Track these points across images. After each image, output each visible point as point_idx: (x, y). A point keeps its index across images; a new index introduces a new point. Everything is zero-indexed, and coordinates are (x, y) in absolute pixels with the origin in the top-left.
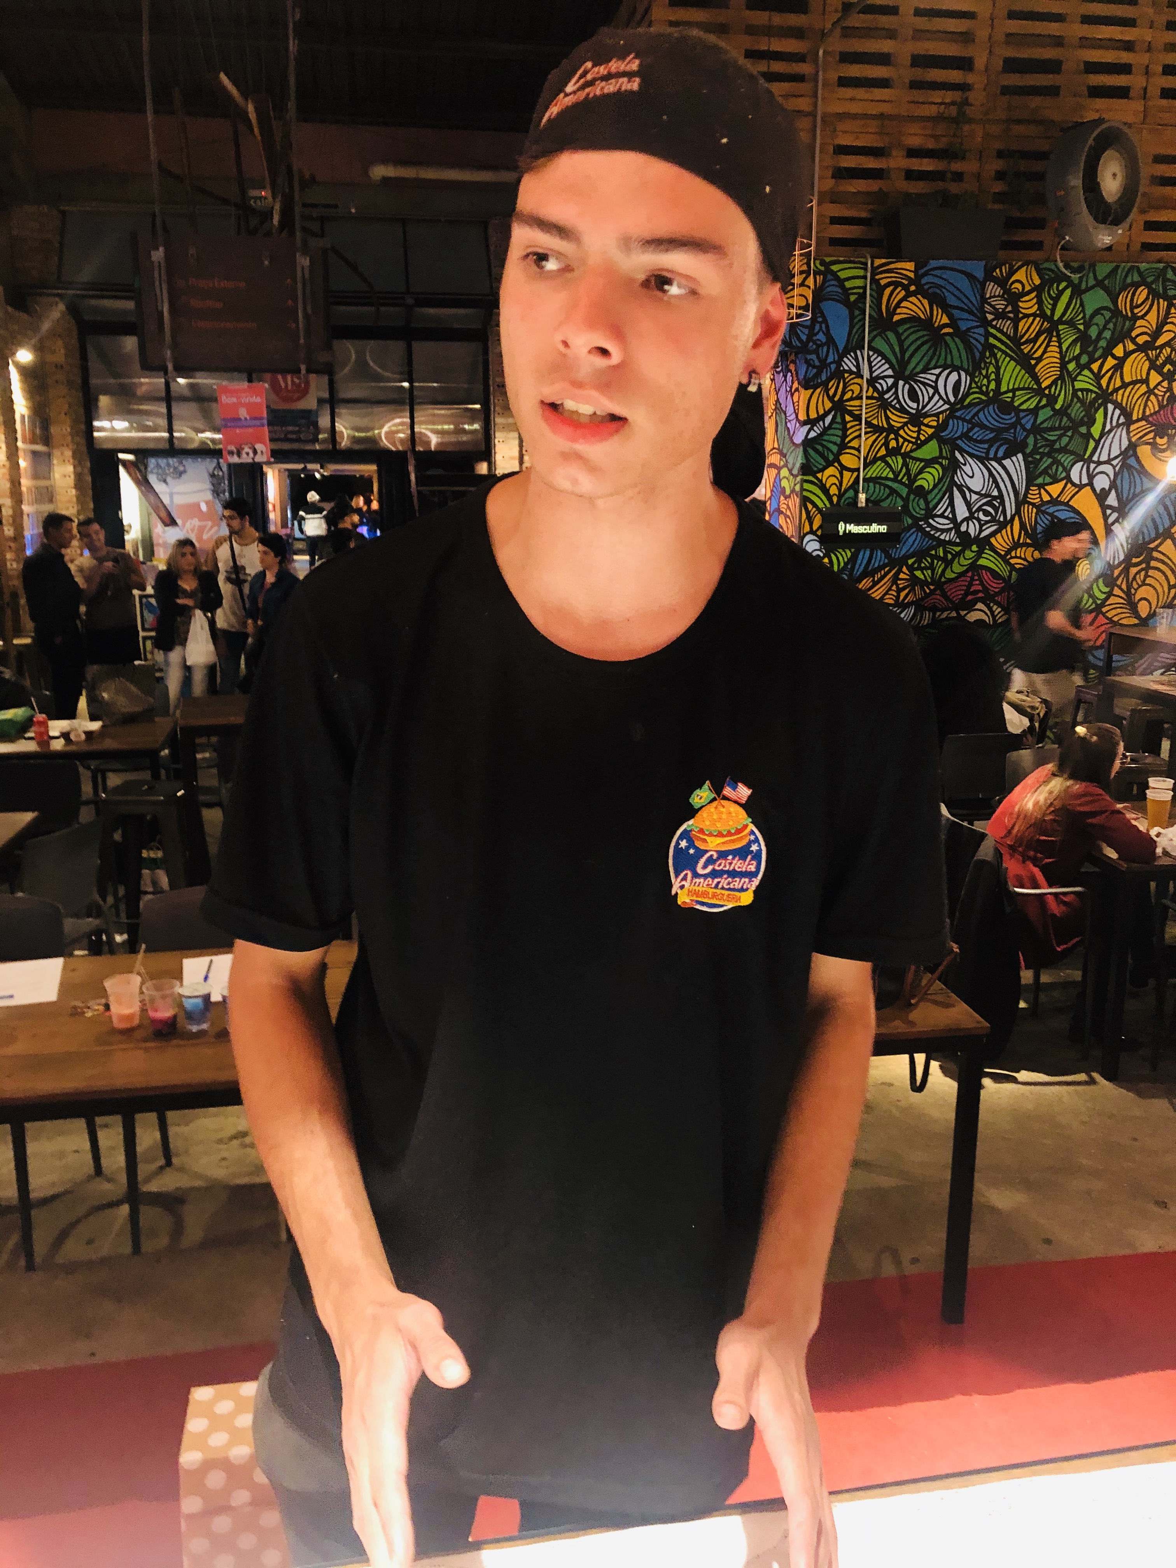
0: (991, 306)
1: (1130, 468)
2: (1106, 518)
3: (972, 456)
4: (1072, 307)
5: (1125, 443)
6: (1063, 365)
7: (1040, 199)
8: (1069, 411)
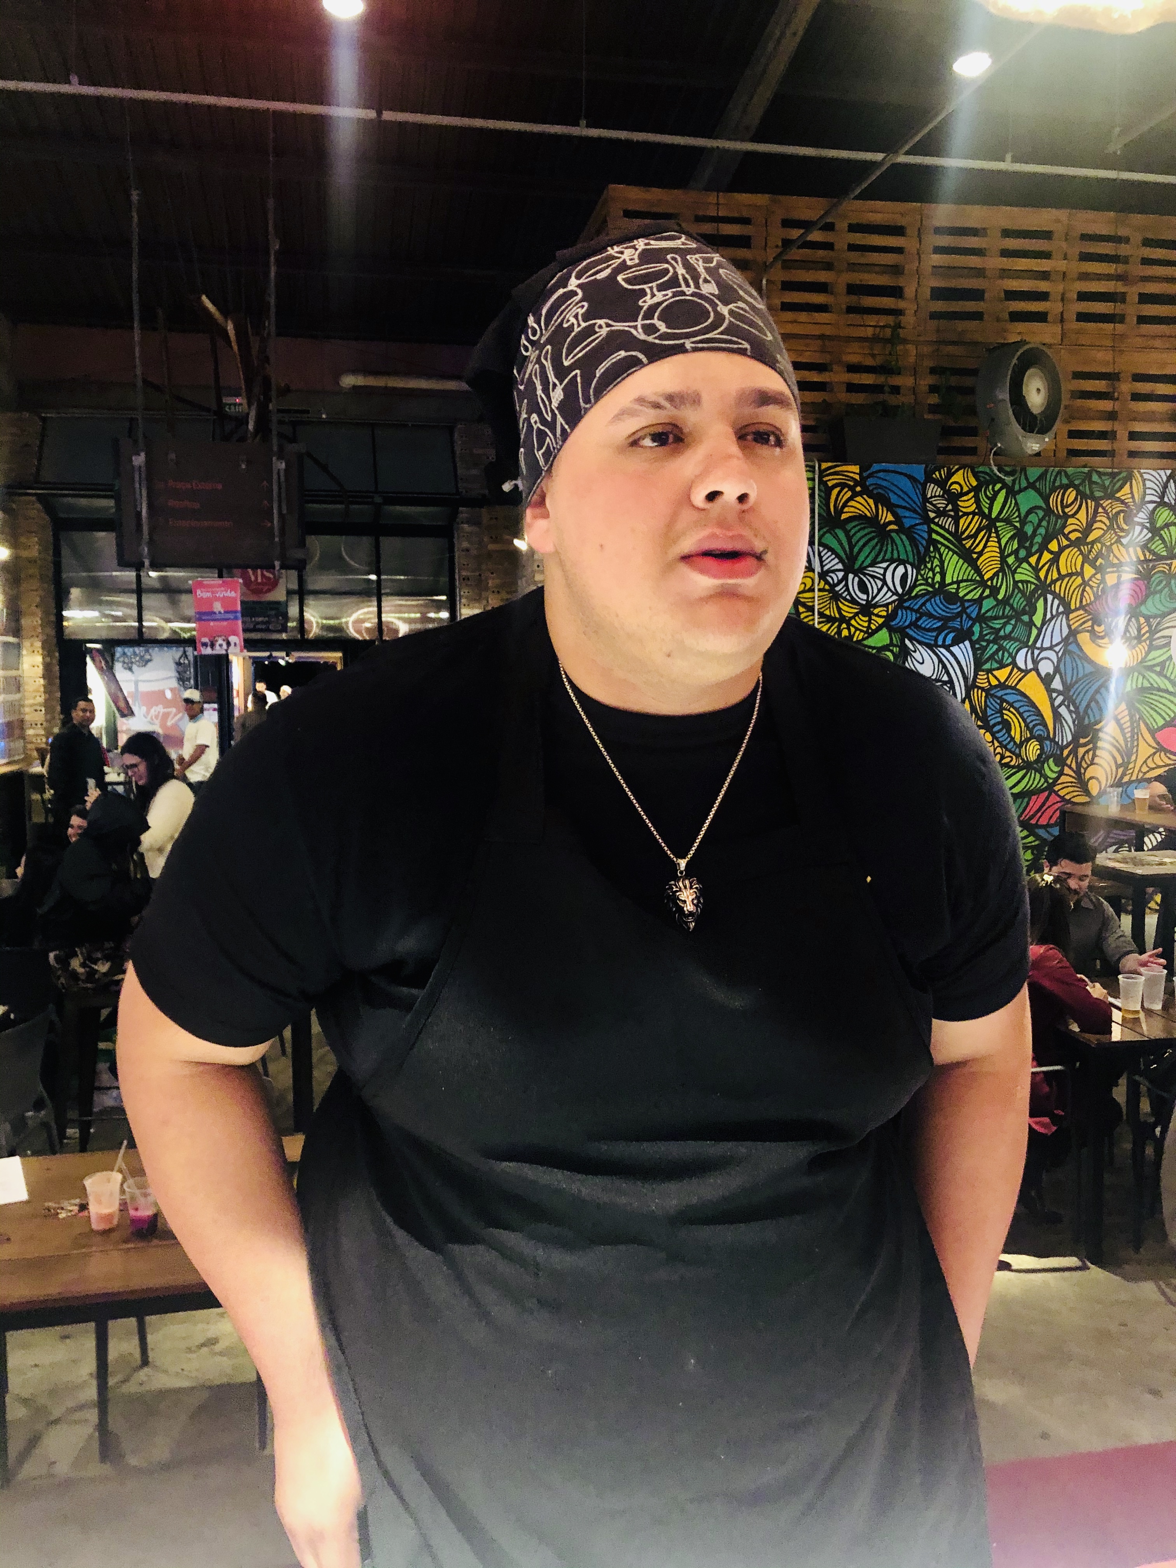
0: (934, 505)
1: (1070, 653)
2: (1052, 701)
3: (920, 643)
4: (1008, 506)
5: (1066, 631)
6: (1003, 559)
7: (972, 411)
8: (1011, 601)
